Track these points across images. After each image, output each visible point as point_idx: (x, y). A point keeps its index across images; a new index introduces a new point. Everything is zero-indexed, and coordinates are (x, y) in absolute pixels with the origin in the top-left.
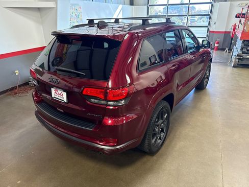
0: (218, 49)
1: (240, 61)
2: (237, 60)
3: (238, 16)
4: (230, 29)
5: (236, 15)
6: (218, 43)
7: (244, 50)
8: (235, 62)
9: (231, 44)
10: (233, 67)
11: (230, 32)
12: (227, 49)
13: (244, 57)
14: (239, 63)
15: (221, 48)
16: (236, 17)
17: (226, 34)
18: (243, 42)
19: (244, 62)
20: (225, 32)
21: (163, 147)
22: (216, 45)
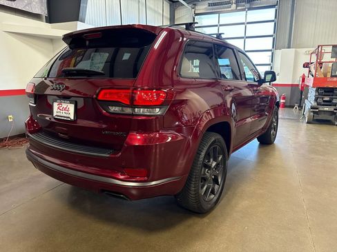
0: (284, 106)
1: (315, 115)
2: (312, 114)
3: (306, 65)
4: (298, 81)
5: (304, 65)
6: (284, 98)
7: (320, 100)
8: (309, 116)
9: (301, 99)
10: (307, 123)
11: (298, 85)
12: (296, 106)
13: (321, 108)
14: (315, 118)
15: (288, 105)
16: (304, 67)
17: (294, 87)
18: (317, 91)
19: (321, 117)
20: (292, 85)
21: (218, 208)
22: (282, 101)
